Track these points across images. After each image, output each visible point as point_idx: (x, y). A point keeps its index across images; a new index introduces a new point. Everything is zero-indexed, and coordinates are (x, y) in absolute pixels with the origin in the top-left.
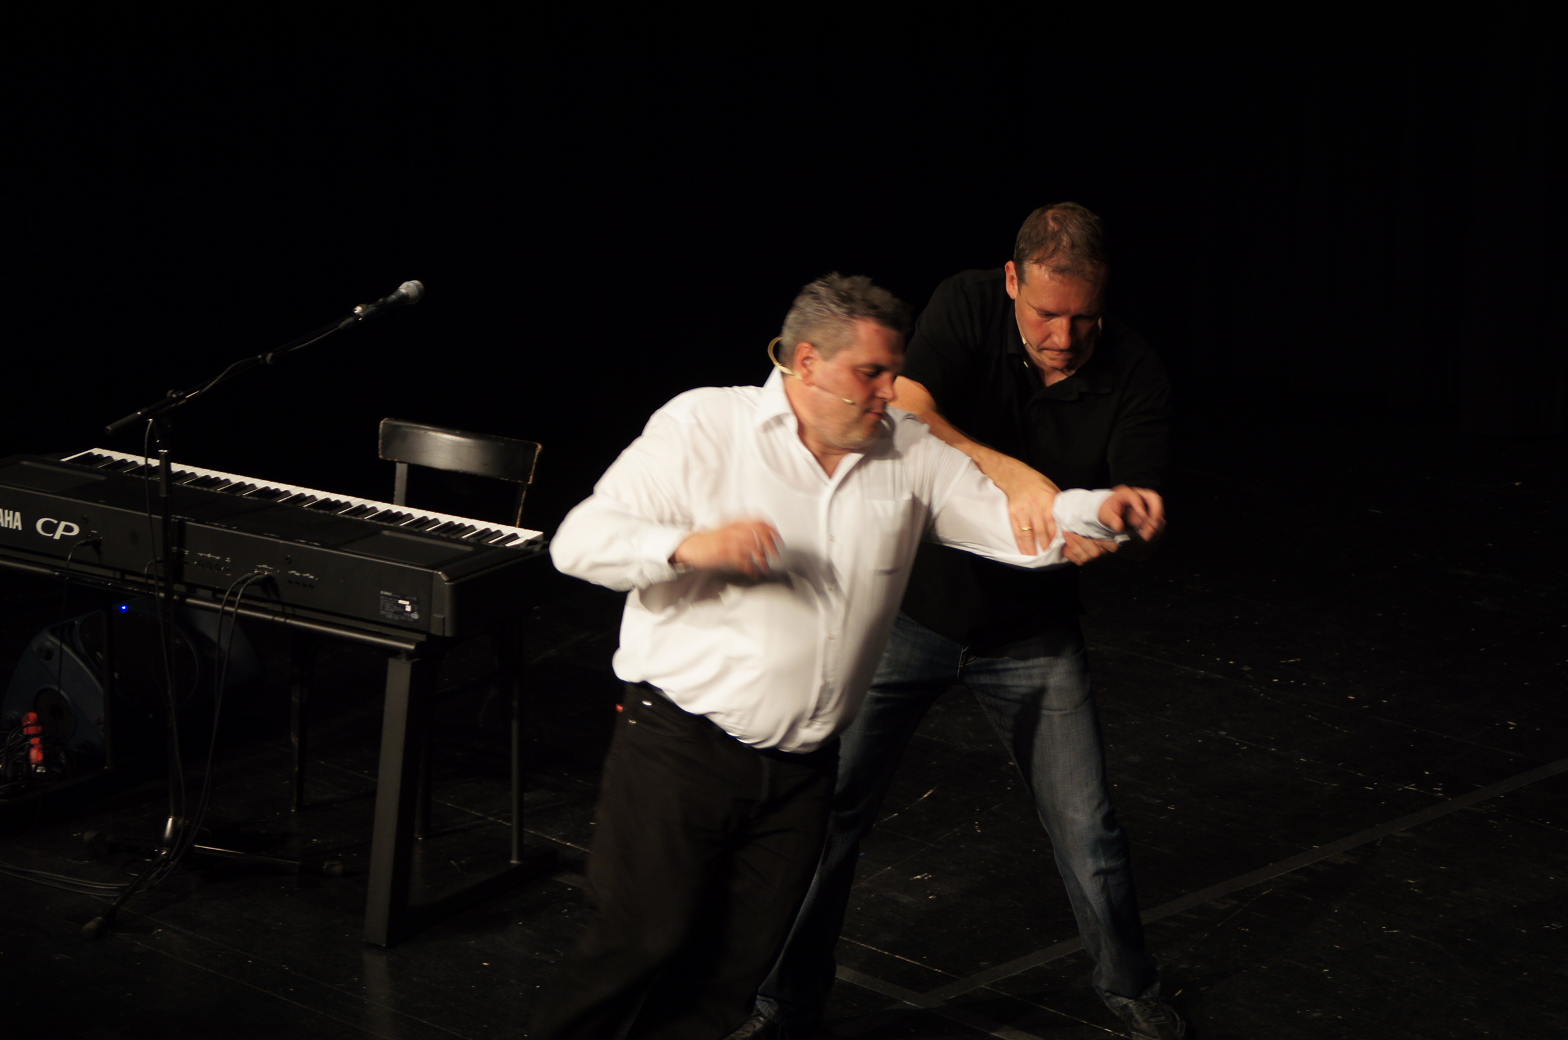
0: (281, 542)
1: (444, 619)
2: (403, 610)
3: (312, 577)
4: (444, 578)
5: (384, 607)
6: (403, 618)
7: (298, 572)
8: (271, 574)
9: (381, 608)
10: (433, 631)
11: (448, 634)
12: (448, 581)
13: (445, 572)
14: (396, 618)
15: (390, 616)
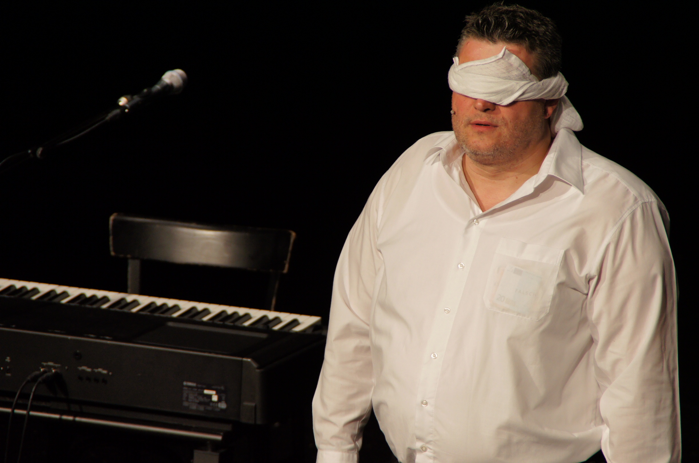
0: (69, 337)
1: (255, 407)
2: (209, 400)
3: (105, 372)
4: (255, 365)
5: (187, 398)
6: (209, 408)
7: (89, 367)
8: (58, 371)
9: (184, 399)
10: (244, 420)
11: (259, 422)
12: (258, 368)
13: (254, 359)
14: (202, 408)
15: (194, 407)
